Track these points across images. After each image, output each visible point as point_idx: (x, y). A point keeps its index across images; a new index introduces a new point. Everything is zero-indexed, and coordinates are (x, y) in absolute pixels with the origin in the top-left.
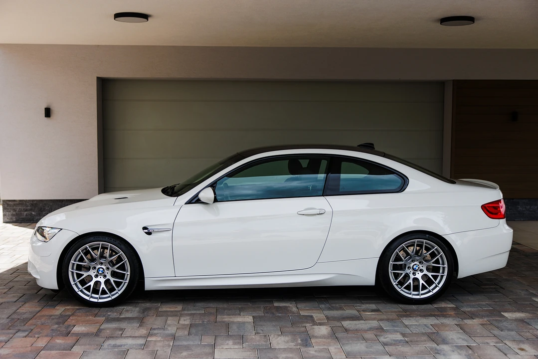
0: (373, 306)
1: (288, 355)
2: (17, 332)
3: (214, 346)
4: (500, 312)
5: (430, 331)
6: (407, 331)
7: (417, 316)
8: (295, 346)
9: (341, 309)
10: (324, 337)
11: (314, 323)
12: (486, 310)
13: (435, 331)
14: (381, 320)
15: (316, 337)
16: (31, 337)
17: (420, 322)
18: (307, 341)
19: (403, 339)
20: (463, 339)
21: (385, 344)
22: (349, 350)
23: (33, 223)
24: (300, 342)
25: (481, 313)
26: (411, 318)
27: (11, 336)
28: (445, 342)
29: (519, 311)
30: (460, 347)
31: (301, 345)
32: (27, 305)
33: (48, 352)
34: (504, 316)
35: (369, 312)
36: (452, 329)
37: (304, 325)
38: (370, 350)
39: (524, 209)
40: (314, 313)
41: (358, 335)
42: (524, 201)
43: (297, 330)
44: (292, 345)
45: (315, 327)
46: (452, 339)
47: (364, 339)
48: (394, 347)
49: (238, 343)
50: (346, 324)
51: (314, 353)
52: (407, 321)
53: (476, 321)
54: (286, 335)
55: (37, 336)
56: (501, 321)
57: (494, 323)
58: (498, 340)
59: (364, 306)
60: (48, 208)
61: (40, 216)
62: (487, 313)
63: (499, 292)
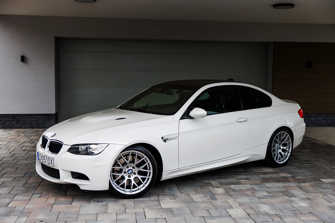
0: (245, 177)
1: (205, 205)
2: (33, 195)
3: (159, 201)
4: (319, 179)
5: (282, 190)
6: (270, 190)
7: (272, 182)
8: (207, 200)
9: (226, 178)
10: (222, 194)
11: (214, 187)
13: (286, 190)
14: (252, 184)
15: (218, 195)
16: (43, 197)
17: (275, 185)
18: (213, 197)
19: (268, 195)
20: (304, 194)
21: (259, 198)
22: (240, 201)
23: (13, 129)
24: (209, 197)
25: (308, 179)
26: (269, 183)
27: (30, 197)
28: (293, 196)
29: (329, 178)
30: (303, 199)
31: (211, 199)
32: (32, 178)
33: (58, 206)
34: (322, 181)
35: (243, 180)
36: (295, 189)
37: (208, 188)
38: (252, 201)
39: (314, 120)
40: (211, 181)
41: (242, 193)
42: (314, 115)
43: (205, 190)
44: (205, 199)
45: (215, 189)
46: (297, 194)
47: (246, 195)
48: (265, 199)
49: (173, 199)
50: (232, 186)
51: (220, 203)
52: (267, 185)
53: (307, 184)
54: (199, 194)
55: (47, 197)
56: (321, 184)
57: (318, 185)
58: (323, 195)
59: (239, 177)
60: (23, 120)
61: (17, 124)
62: (312, 179)
63: (314, 168)
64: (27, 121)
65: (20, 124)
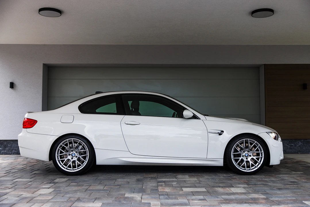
4: (302, 201)
12: (291, 200)
14: (204, 206)
25: (286, 202)
60: (10, 146)
61: (4, 151)
62: (291, 201)
63: (300, 189)
64: (13, 147)
65: (7, 150)
